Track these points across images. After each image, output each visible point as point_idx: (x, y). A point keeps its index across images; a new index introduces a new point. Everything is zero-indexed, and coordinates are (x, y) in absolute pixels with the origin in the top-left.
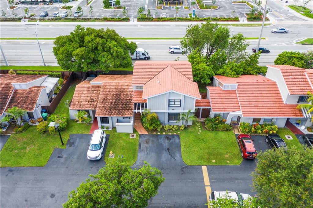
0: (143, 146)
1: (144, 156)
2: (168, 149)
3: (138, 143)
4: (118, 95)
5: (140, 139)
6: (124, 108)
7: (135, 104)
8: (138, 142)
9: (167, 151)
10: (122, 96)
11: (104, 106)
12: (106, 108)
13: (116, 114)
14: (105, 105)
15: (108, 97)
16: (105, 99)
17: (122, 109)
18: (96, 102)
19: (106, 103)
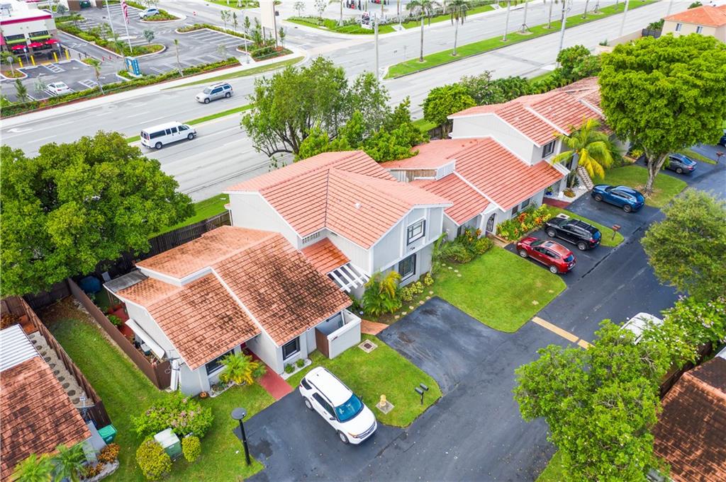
0: (409, 350)
2: (454, 328)
3: (395, 352)
5: (388, 343)
6: (319, 294)
8: (391, 349)
10: (289, 275)
11: (274, 315)
12: (283, 316)
13: (317, 316)
14: (272, 311)
15: (262, 291)
16: (259, 298)
17: (317, 298)
18: (238, 318)
19: (270, 304)
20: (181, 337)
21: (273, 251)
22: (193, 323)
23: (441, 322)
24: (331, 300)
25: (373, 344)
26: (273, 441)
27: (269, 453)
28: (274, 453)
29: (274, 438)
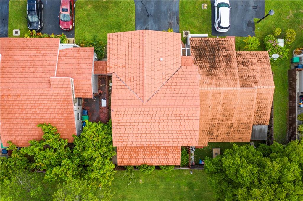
0: (174, 20)
1: (172, 7)
2: (148, 16)
3: (180, 24)
4: (213, 67)
5: (178, 29)
6: (201, 49)
7: (189, 55)
8: (180, 26)
9: (149, 14)
10: (208, 65)
11: (227, 50)
12: (224, 48)
13: (210, 41)
14: (226, 52)
15: (225, 64)
16: (228, 61)
17: (204, 47)
18: (239, 62)
19: (226, 56)
20: (266, 66)
21: (207, 80)
22: (258, 69)
23: (149, 23)
24: (198, 44)
25: (184, 33)
26: (246, 24)
27: (249, 22)
28: (248, 20)
29: (245, 25)
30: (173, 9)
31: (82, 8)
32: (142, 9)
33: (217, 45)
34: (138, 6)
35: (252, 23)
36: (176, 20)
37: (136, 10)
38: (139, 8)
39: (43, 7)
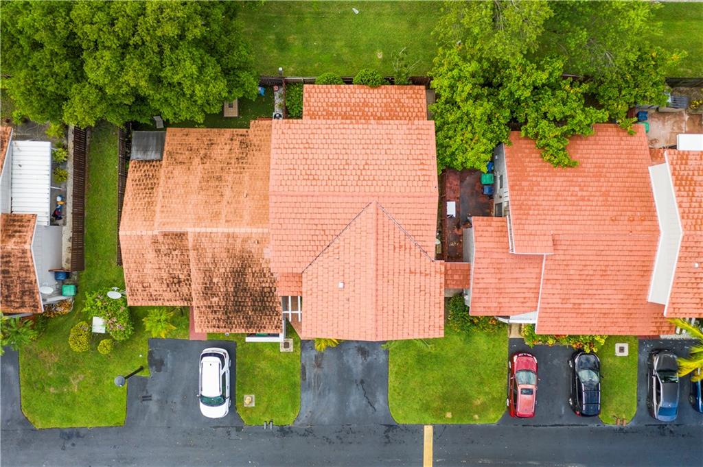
0: (310, 373)
1: (314, 399)
2: (362, 382)
3: (300, 365)
4: (239, 274)
5: (303, 355)
6: (260, 310)
8: (299, 361)
9: (360, 387)
10: (249, 278)
11: (209, 307)
12: (215, 312)
13: (243, 327)
14: (211, 303)
15: (215, 280)
16: (208, 286)
17: (255, 314)
18: (186, 284)
19: (213, 295)
20: (134, 276)
21: (252, 247)
22: (149, 269)
23: (360, 368)
24: (266, 321)
25: (292, 347)
26: (167, 364)
27: (159, 370)
28: (162, 372)
29: (168, 363)
30: (312, 396)
31: (494, 399)
32: (374, 395)
33: (228, 318)
34: (381, 402)
35: (154, 367)
36: (307, 373)
37: (386, 394)
38: (380, 398)
39: (570, 400)
